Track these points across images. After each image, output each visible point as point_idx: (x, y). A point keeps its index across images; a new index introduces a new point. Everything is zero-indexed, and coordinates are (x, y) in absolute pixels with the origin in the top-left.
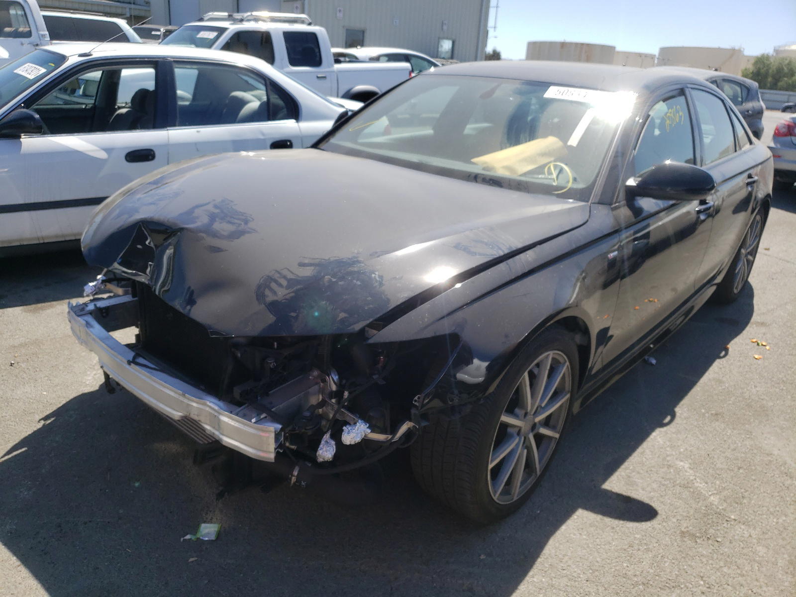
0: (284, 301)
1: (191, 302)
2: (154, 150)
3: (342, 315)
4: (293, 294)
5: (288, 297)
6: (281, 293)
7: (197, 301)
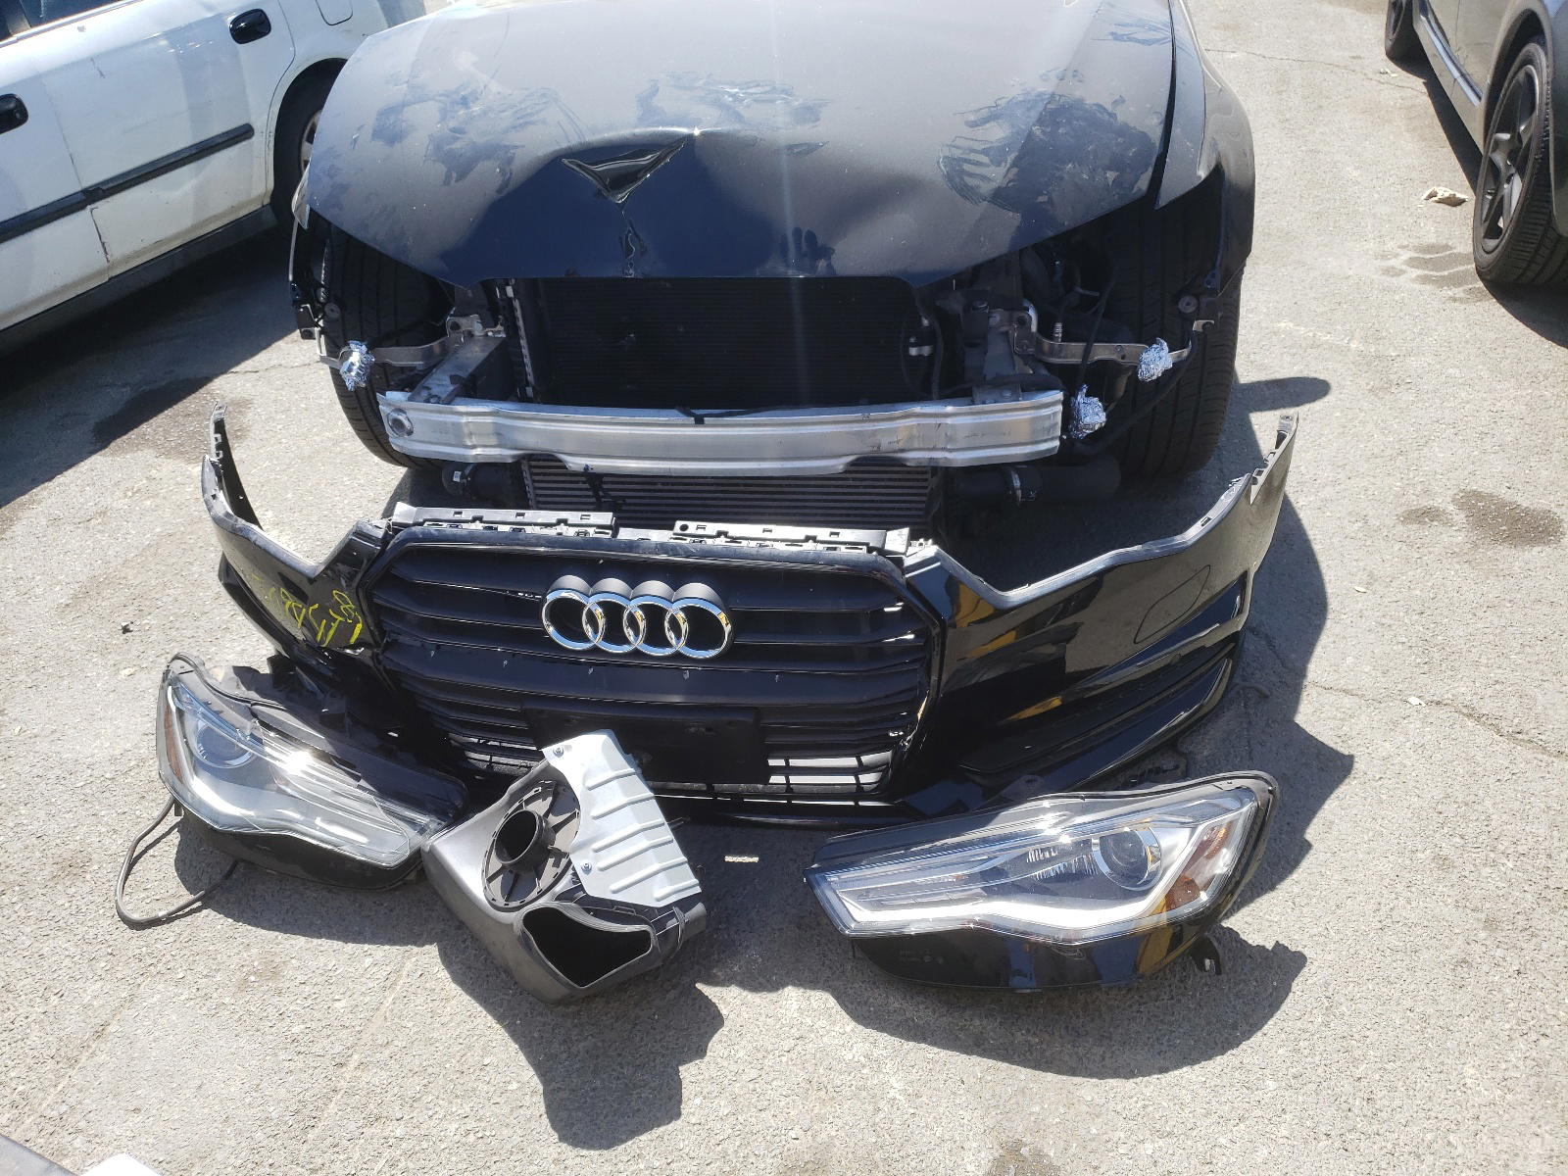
0: (1012, 184)
1: (822, 252)
2: (19, 94)
3: (1111, 175)
4: (1015, 170)
5: (1010, 176)
6: (997, 175)
7: (834, 247)
